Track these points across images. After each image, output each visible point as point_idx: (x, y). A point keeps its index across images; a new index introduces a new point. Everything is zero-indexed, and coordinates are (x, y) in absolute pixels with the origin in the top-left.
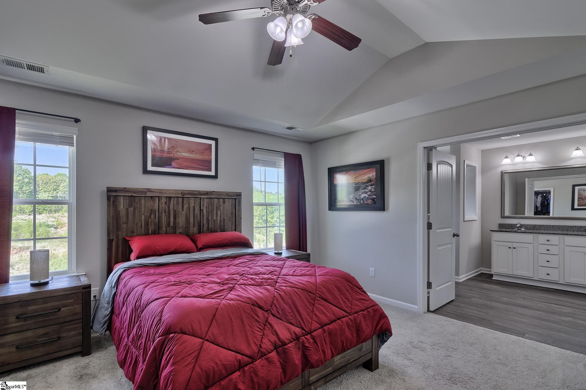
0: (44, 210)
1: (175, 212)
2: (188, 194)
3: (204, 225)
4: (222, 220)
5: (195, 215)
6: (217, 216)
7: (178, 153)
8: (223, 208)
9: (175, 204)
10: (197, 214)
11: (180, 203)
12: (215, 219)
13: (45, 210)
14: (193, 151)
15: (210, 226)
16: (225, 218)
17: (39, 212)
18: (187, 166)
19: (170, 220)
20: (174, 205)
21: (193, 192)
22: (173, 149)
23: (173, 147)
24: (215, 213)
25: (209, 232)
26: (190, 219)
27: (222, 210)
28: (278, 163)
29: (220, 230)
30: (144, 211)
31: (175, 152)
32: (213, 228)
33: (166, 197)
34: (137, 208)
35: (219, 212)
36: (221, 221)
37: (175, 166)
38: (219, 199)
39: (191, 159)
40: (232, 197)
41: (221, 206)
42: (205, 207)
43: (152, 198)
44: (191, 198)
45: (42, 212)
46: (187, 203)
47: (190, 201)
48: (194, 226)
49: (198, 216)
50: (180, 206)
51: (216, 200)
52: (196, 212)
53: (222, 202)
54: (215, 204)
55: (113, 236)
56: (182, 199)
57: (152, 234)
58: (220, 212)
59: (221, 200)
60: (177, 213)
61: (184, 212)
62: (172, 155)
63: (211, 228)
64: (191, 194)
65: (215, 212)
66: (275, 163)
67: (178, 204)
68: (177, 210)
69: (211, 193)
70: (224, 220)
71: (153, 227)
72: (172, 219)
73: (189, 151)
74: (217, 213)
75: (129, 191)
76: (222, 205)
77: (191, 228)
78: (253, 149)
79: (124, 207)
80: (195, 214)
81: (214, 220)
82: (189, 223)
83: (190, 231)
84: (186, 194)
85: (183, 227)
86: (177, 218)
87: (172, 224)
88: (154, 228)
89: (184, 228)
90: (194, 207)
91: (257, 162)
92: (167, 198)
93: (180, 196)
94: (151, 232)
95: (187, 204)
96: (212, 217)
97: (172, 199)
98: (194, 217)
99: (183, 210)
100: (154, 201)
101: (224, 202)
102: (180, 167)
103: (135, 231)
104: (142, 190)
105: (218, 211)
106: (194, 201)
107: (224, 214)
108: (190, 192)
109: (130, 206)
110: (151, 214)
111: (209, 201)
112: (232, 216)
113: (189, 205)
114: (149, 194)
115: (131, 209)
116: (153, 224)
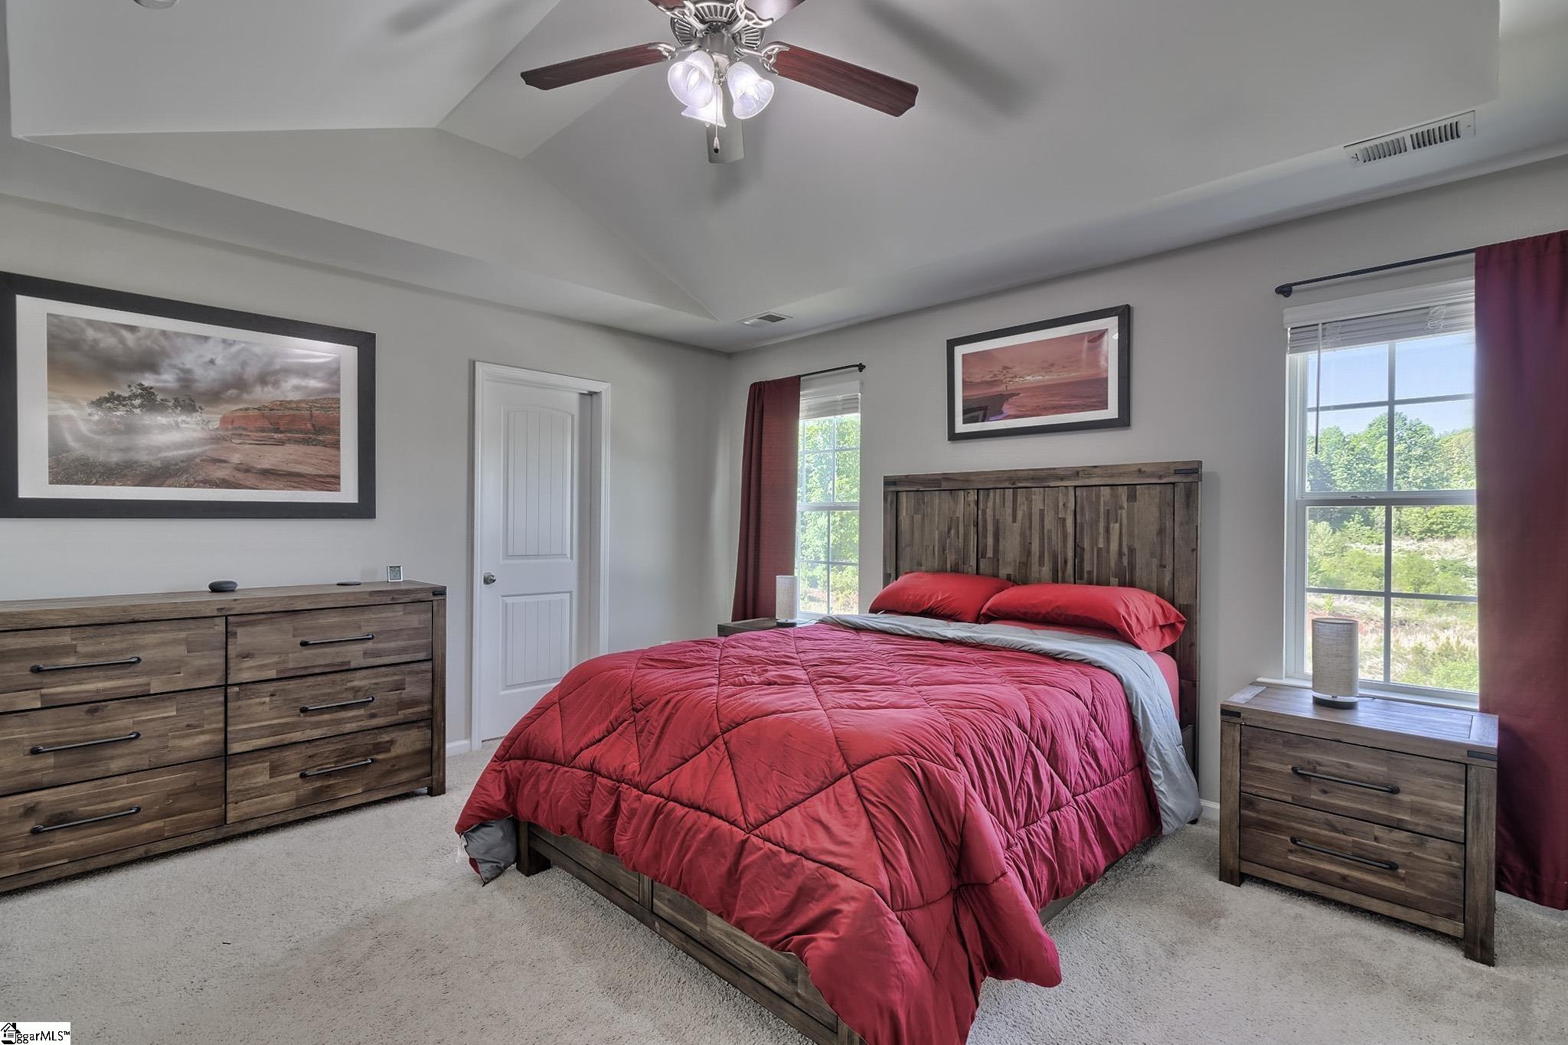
0: (1460, 528)
1: (996, 524)
2: (1026, 479)
3: (1066, 562)
4: (1125, 550)
5: (1043, 534)
6: (1108, 539)
7: (1017, 380)
8: (1128, 514)
9: (997, 507)
10: (1050, 531)
11: (1009, 504)
12: (1101, 545)
13: (1463, 527)
14: (1052, 365)
15: (1087, 567)
16: (1137, 546)
17: (1446, 532)
18: (1038, 406)
19: (986, 543)
20: (994, 509)
21: (1038, 473)
22: (1005, 372)
23: (1005, 368)
24: (1102, 530)
25: (1083, 584)
26: (1030, 543)
27: (1125, 522)
28: (1445, 310)
29: (1119, 581)
30: (938, 521)
31: (1008, 379)
32: (1095, 574)
33: (978, 490)
34: (927, 515)
35: (1115, 527)
36: (1120, 554)
37: (1012, 412)
38: (1114, 487)
39: (1048, 386)
40: (1160, 477)
41: (1121, 508)
42: (1069, 512)
43: (951, 493)
44: (1033, 489)
45: (1455, 532)
46: (1026, 502)
47: (1033, 497)
48: (1041, 563)
49: (1051, 535)
50: (1009, 511)
51: (1105, 491)
52: (1047, 527)
53: (1124, 498)
54: (1102, 502)
55: (890, 568)
56: (1013, 491)
57: (951, 571)
58: (1117, 525)
59: (1123, 493)
60: (1001, 526)
61: (1017, 526)
62: (1002, 388)
63: (1090, 573)
64: (1033, 479)
65: (1102, 525)
66: (1425, 311)
67: (1004, 506)
68: (1001, 521)
69: (1088, 471)
70: (1132, 551)
71: (953, 557)
72: (990, 541)
73: (1043, 368)
74: (1107, 530)
75: (913, 482)
76: (1125, 506)
77: (1035, 567)
78: (1285, 291)
79: (907, 513)
80: (1045, 531)
81: (1099, 550)
82: (1029, 553)
83: (1031, 574)
84: (1020, 480)
85: (1015, 561)
86: (1001, 540)
87: (990, 554)
88: (956, 559)
89: (1018, 564)
90: (1042, 511)
91: (1308, 336)
92: (981, 492)
93: (1007, 485)
94: (951, 567)
95: (1026, 506)
96: (1094, 541)
97: (992, 493)
98: (1042, 539)
99: (1014, 521)
100: (956, 501)
101: (1132, 497)
102: (1022, 413)
103: (924, 562)
104: (933, 477)
105: (1112, 525)
106: (1041, 497)
107: (1131, 535)
108: (1031, 472)
109: (917, 511)
110: (950, 529)
111: (1085, 494)
112: (1161, 541)
113: (1030, 508)
114: (945, 485)
115: (918, 517)
116: (953, 550)
